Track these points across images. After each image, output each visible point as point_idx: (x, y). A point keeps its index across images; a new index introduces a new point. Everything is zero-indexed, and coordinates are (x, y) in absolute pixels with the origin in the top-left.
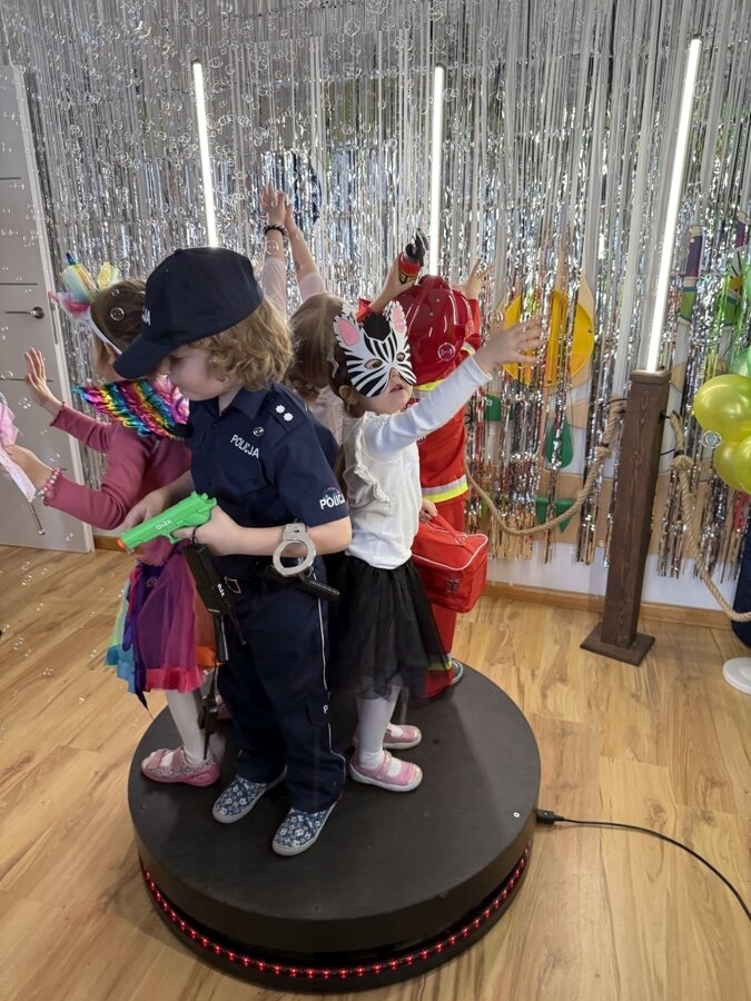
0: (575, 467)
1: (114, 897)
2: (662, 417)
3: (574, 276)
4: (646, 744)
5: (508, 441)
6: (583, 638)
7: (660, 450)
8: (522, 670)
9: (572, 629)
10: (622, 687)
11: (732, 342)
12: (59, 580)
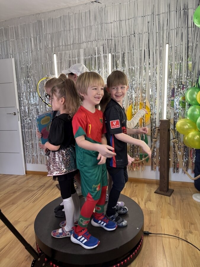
2: (169, 130)
3: (145, 99)
4: (173, 215)
6: (155, 191)
7: (170, 139)
8: (139, 199)
9: (152, 189)
10: (166, 201)
12: (16, 182)
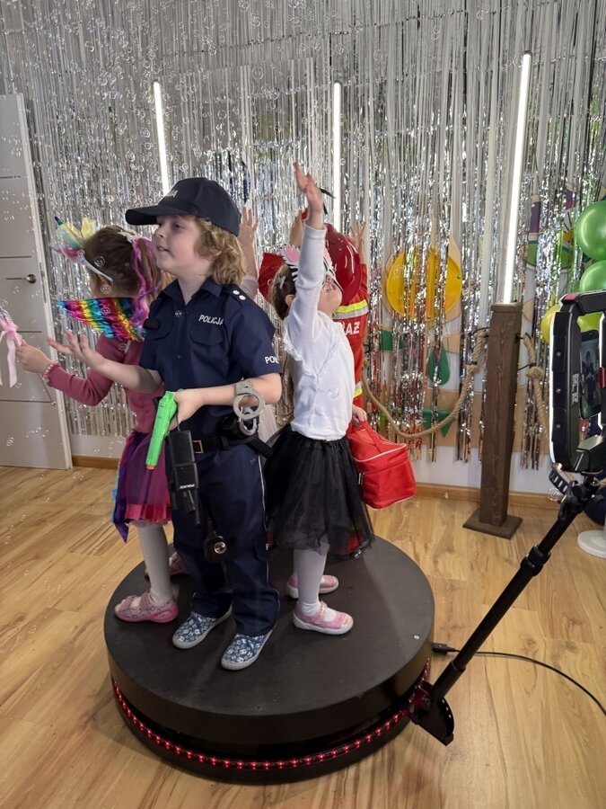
0: (452, 385)
1: (92, 717)
2: (518, 339)
3: (445, 236)
5: (399, 365)
6: (465, 521)
7: (517, 365)
8: (417, 544)
9: (456, 514)
10: (497, 554)
11: (568, 282)
12: (44, 490)
